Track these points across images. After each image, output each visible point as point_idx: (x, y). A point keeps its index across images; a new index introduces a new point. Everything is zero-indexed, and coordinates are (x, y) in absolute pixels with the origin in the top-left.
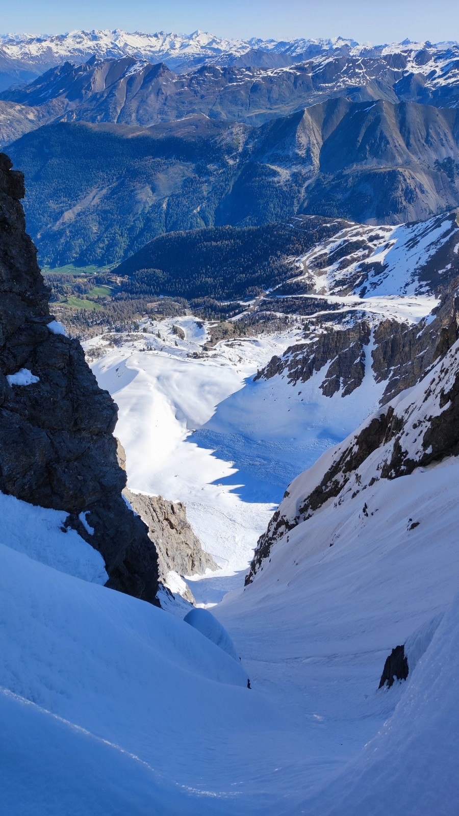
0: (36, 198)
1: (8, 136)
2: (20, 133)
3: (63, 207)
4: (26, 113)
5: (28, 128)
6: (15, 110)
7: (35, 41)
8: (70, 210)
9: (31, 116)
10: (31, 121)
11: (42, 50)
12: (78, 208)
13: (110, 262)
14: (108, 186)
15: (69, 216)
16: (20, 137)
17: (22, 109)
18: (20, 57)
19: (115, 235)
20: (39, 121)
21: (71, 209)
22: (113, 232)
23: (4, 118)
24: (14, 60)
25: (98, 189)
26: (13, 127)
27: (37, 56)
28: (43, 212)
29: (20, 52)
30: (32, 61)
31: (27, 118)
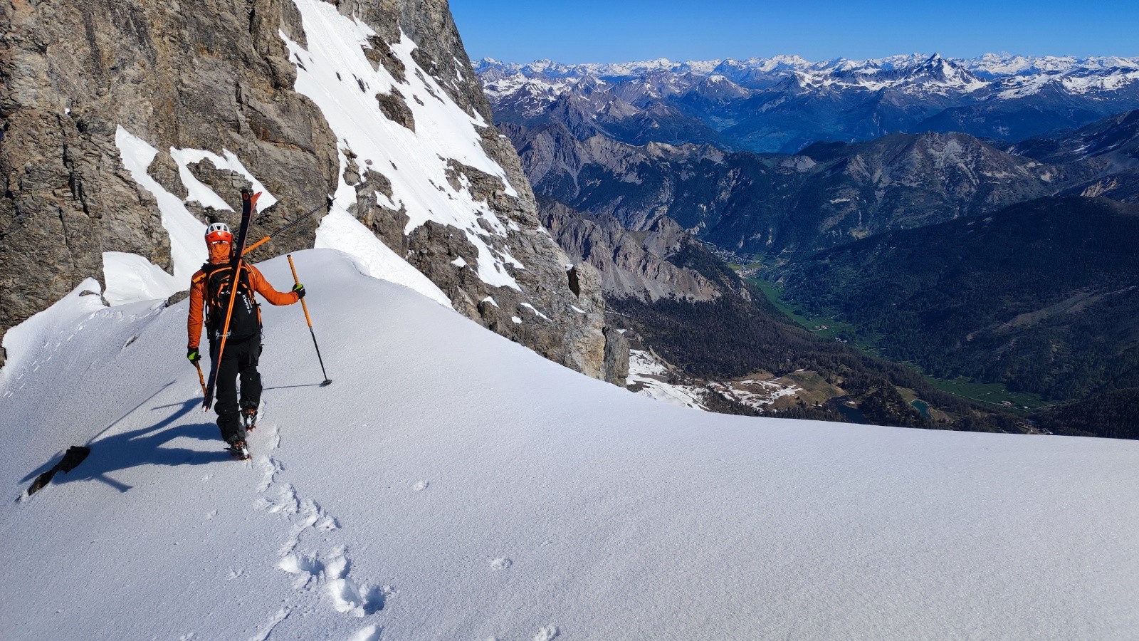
0: (989, 287)
1: (1000, 200)
2: (1020, 197)
3: (1020, 307)
4: (1041, 172)
5: (1034, 192)
6: (1025, 167)
7: (1118, 72)
8: (1029, 314)
9: (1046, 177)
10: (1045, 183)
11: (1122, 83)
12: (1044, 313)
13: (1056, 398)
14: (1104, 292)
15: (1023, 320)
16: (1017, 202)
17: (1039, 167)
18: (1084, 92)
19: (1082, 362)
20: (1056, 184)
21: (1031, 312)
22: (1081, 358)
23: (1005, 176)
24: (1071, 96)
25: (1088, 294)
26: (1012, 189)
27: (1112, 91)
28: (989, 307)
29: (1086, 86)
30: (1100, 98)
31: (1039, 179)
